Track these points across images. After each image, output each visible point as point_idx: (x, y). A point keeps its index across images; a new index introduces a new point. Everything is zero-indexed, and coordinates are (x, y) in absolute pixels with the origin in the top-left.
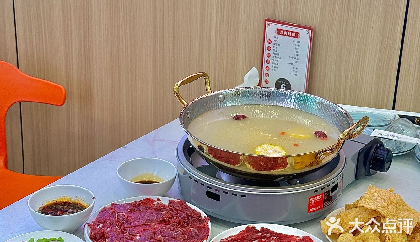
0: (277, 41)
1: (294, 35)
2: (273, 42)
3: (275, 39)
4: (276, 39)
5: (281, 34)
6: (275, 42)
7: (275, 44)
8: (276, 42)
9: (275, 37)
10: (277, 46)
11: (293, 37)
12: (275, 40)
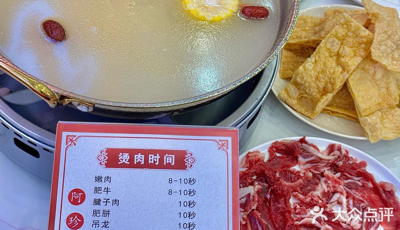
0: (107, 190)
1: (170, 159)
2: (90, 197)
3: (98, 184)
4: (103, 185)
5: (124, 166)
6: (97, 196)
7: (97, 202)
8: (102, 196)
9: (98, 179)
10: (109, 207)
11: (169, 166)
12: (97, 190)
